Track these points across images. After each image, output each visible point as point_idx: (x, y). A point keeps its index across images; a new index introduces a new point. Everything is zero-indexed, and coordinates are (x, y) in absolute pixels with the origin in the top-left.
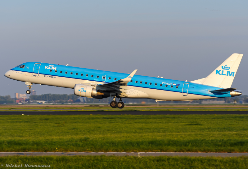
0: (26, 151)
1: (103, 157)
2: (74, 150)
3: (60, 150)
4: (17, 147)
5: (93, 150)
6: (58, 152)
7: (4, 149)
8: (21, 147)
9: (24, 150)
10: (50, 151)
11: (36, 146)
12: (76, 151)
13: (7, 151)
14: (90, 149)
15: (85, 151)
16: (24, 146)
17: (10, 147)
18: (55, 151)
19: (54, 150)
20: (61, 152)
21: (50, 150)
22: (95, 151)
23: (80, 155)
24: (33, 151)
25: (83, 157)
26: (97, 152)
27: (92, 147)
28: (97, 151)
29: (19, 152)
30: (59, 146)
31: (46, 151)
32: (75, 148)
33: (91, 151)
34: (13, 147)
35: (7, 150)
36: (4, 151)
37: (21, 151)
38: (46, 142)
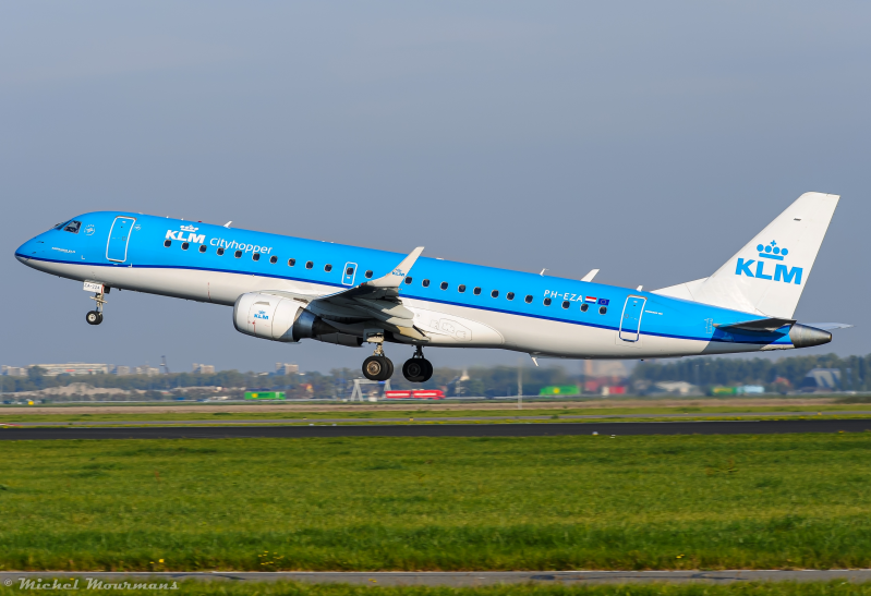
0: (570, 569)
1: (838, 587)
2: (743, 563)
3: (689, 562)
4: (538, 554)
5: (808, 562)
6: (682, 568)
7: (487, 561)
8: (549, 554)
9: (562, 564)
10: (656, 568)
11: (603, 548)
12: (748, 565)
13: (502, 567)
14: (798, 560)
15: (779, 565)
16: (563, 551)
17: (509, 553)
18: (674, 568)
19: (671, 563)
20: (696, 571)
21: (655, 563)
22: (816, 565)
23: (756, 580)
24: (593, 568)
25: (767, 586)
26: (823, 569)
27: (806, 552)
28: (826, 566)
29: (541, 569)
30: (688, 550)
31: (639, 567)
32: (743, 555)
33: (803, 565)
34: (522, 553)
35: (499, 562)
36: (490, 568)
37: (551, 568)
38: (644, 534)
